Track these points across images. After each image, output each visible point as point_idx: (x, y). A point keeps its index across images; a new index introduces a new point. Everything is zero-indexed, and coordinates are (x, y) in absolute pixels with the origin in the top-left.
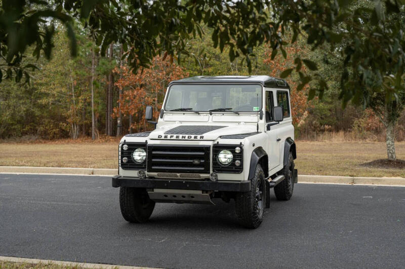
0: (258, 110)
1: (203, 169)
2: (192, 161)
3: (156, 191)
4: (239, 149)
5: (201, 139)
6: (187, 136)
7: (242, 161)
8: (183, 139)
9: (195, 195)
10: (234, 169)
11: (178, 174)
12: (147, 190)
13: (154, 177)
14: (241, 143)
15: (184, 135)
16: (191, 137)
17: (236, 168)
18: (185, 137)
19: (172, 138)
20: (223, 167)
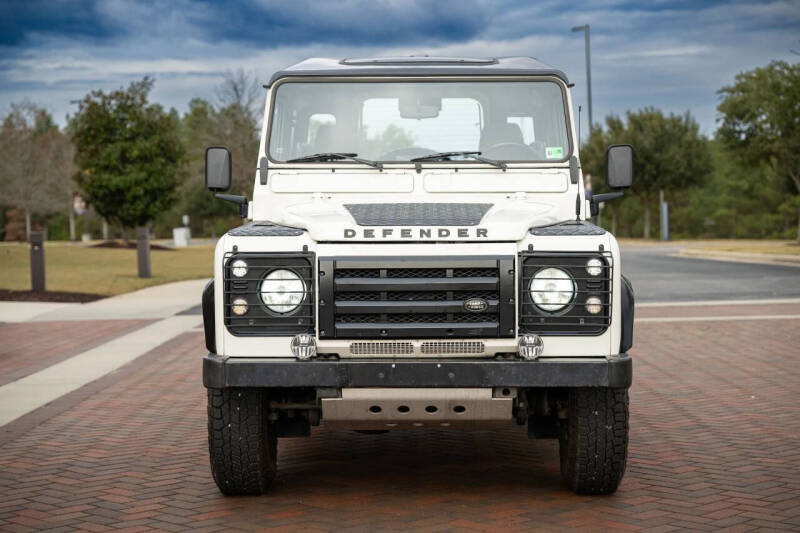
0: (560, 156)
1: (494, 325)
2: (460, 303)
3: (349, 394)
4: (599, 263)
5: (482, 238)
6: (434, 230)
7: (605, 298)
8: (425, 238)
9: (466, 401)
10: (582, 323)
11: (417, 344)
12: (320, 393)
13: (336, 355)
14: (601, 247)
15: (425, 228)
16: (448, 233)
17: (586, 320)
18: (428, 234)
19: (389, 238)
20: (547, 319)
